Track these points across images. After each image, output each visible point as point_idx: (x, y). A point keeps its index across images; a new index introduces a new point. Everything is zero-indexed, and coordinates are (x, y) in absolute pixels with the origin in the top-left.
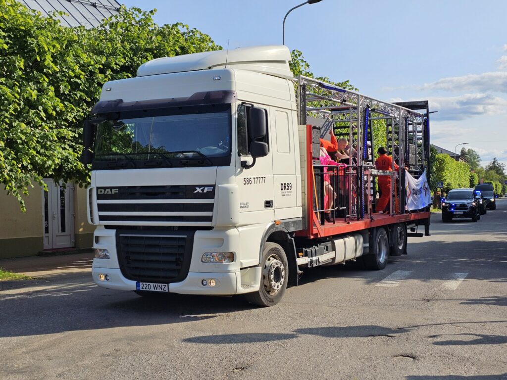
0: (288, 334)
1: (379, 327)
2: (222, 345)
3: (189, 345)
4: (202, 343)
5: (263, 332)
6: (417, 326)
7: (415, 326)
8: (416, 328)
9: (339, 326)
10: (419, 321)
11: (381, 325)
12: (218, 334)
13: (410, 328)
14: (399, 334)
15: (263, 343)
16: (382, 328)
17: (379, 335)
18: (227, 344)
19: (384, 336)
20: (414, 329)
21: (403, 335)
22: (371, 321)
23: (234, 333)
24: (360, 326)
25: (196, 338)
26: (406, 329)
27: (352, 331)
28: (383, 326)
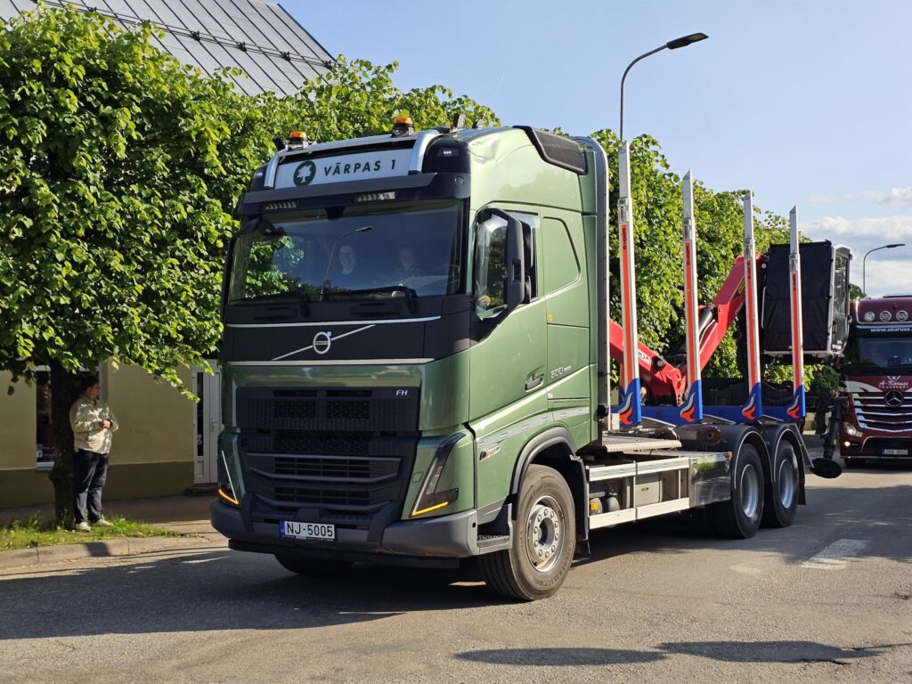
0: (646, 653)
1: (817, 644)
2: (525, 668)
3: (465, 664)
4: (489, 662)
5: (598, 646)
6: (890, 646)
7: (887, 646)
8: (890, 649)
9: (740, 640)
10: (892, 636)
11: (819, 640)
12: (515, 647)
13: (877, 649)
14: (857, 659)
15: (601, 667)
16: (823, 647)
17: (818, 661)
18: (533, 667)
19: (829, 663)
20: (885, 652)
21: (866, 662)
22: (800, 633)
23: (545, 647)
24: (779, 642)
25: (476, 652)
26: (869, 650)
27: (765, 650)
28: (825, 644)
